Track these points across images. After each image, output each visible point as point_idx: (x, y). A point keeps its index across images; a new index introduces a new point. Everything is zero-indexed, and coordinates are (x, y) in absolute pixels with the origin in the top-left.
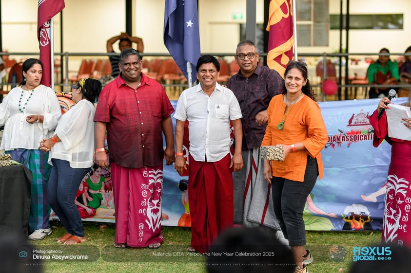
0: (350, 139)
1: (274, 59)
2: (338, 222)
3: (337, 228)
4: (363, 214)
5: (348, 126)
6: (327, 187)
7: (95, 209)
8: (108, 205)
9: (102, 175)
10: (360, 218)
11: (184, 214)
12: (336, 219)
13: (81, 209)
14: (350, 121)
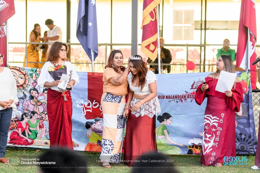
0: (192, 97)
1: (145, 47)
2: (185, 149)
3: (184, 153)
4: (200, 144)
5: (191, 89)
6: (178, 127)
7: (33, 139)
8: (41, 137)
9: (38, 119)
10: (198, 147)
11: (89, 143)
12: (183, 147)
13: (24, 139)
14: (192, 86)
